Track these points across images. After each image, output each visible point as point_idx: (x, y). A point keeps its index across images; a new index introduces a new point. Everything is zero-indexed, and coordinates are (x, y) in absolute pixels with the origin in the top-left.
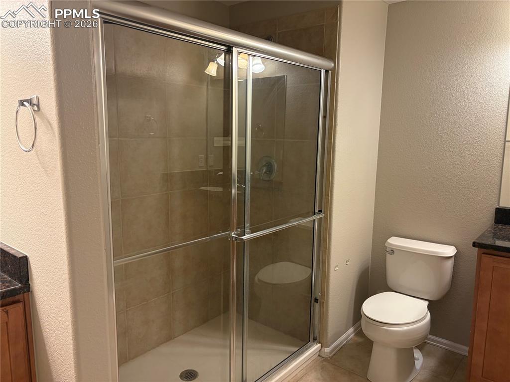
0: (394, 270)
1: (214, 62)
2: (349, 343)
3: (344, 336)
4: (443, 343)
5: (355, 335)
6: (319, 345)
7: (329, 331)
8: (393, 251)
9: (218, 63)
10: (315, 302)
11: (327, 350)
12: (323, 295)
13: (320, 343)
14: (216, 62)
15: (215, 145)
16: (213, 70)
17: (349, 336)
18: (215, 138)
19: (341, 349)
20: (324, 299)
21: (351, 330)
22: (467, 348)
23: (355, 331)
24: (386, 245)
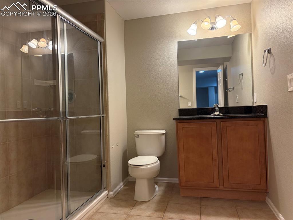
0: (140, 144)
1: (26, 45)
2: (122, 189)
3: (119, 187)
4: (165, 180)
5: (124, 186)
6: (107, 191)
7: (111, 182)
8: (138, 136)
9: (29, 46)
10: (103, 166)
11: (111, 193)
12: (107, 162)
13: (107, 190)
14: (27, 45)
15: (36, 84)
16: (26, 49)
17: (121, 186)
18: (35, 80)
19: (118, 193)
20: (108, 164)
21: (122, 184)
22: (178, 179)
23: (123, 184)
24: (135, 134)
